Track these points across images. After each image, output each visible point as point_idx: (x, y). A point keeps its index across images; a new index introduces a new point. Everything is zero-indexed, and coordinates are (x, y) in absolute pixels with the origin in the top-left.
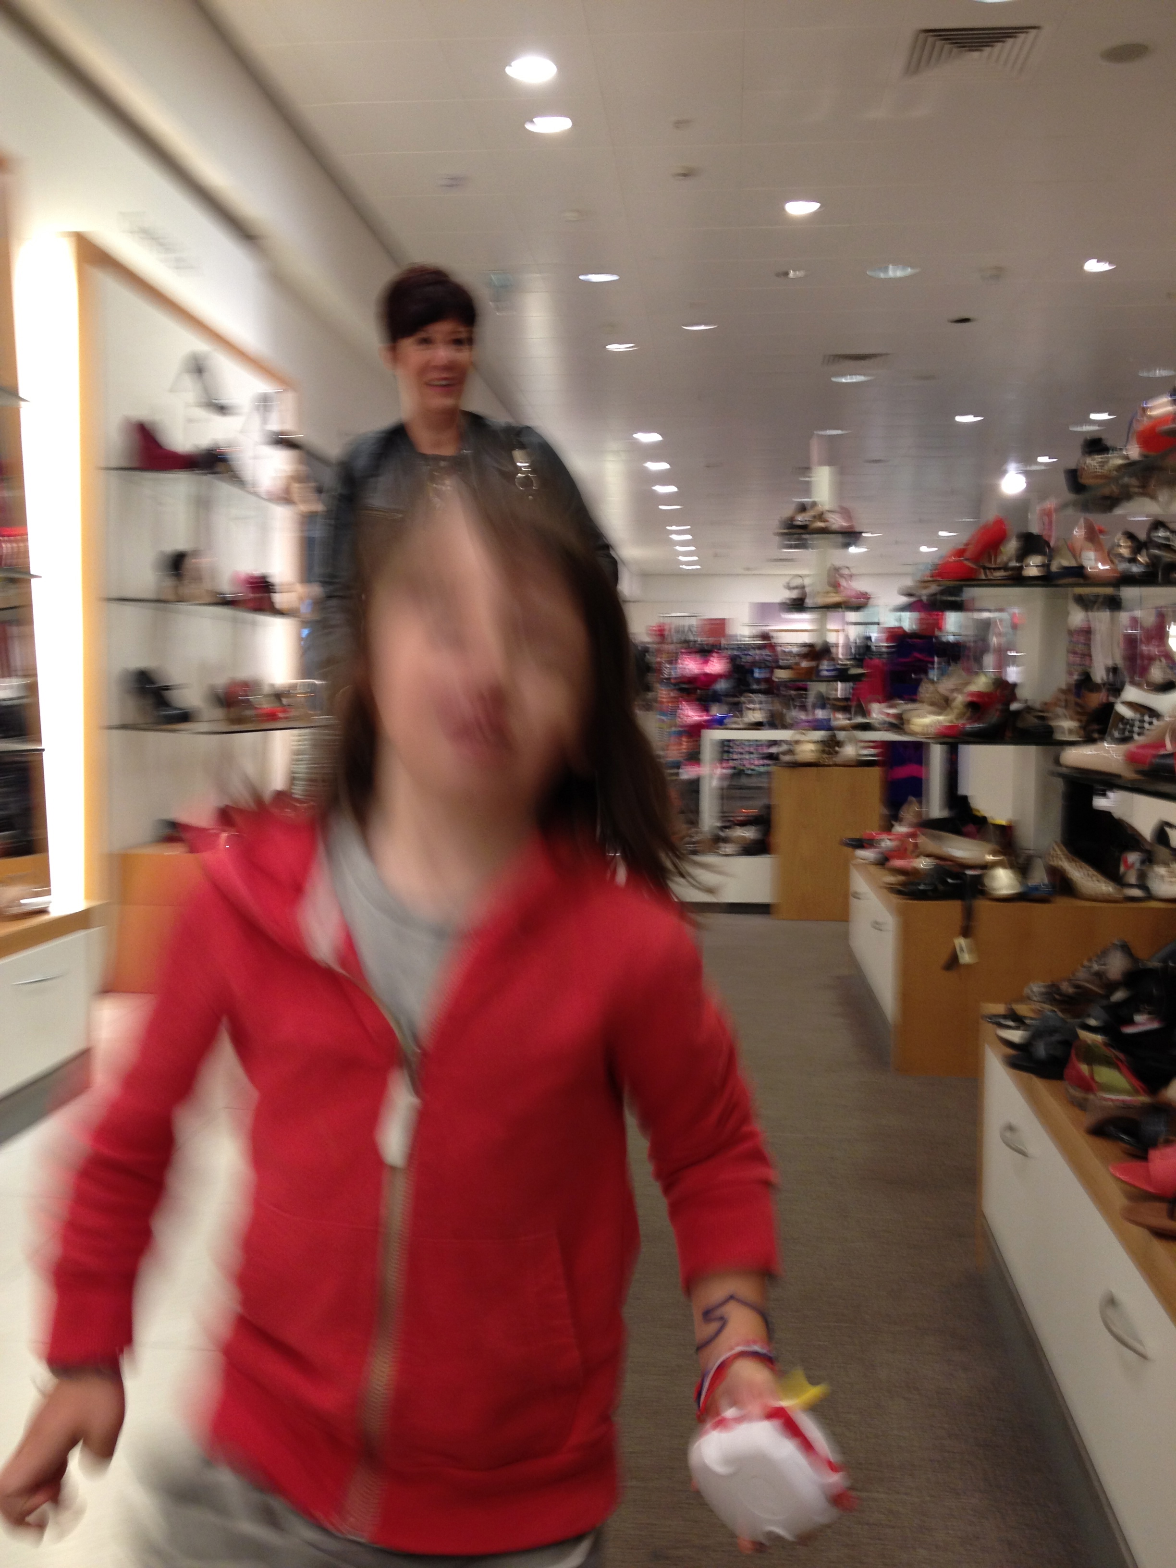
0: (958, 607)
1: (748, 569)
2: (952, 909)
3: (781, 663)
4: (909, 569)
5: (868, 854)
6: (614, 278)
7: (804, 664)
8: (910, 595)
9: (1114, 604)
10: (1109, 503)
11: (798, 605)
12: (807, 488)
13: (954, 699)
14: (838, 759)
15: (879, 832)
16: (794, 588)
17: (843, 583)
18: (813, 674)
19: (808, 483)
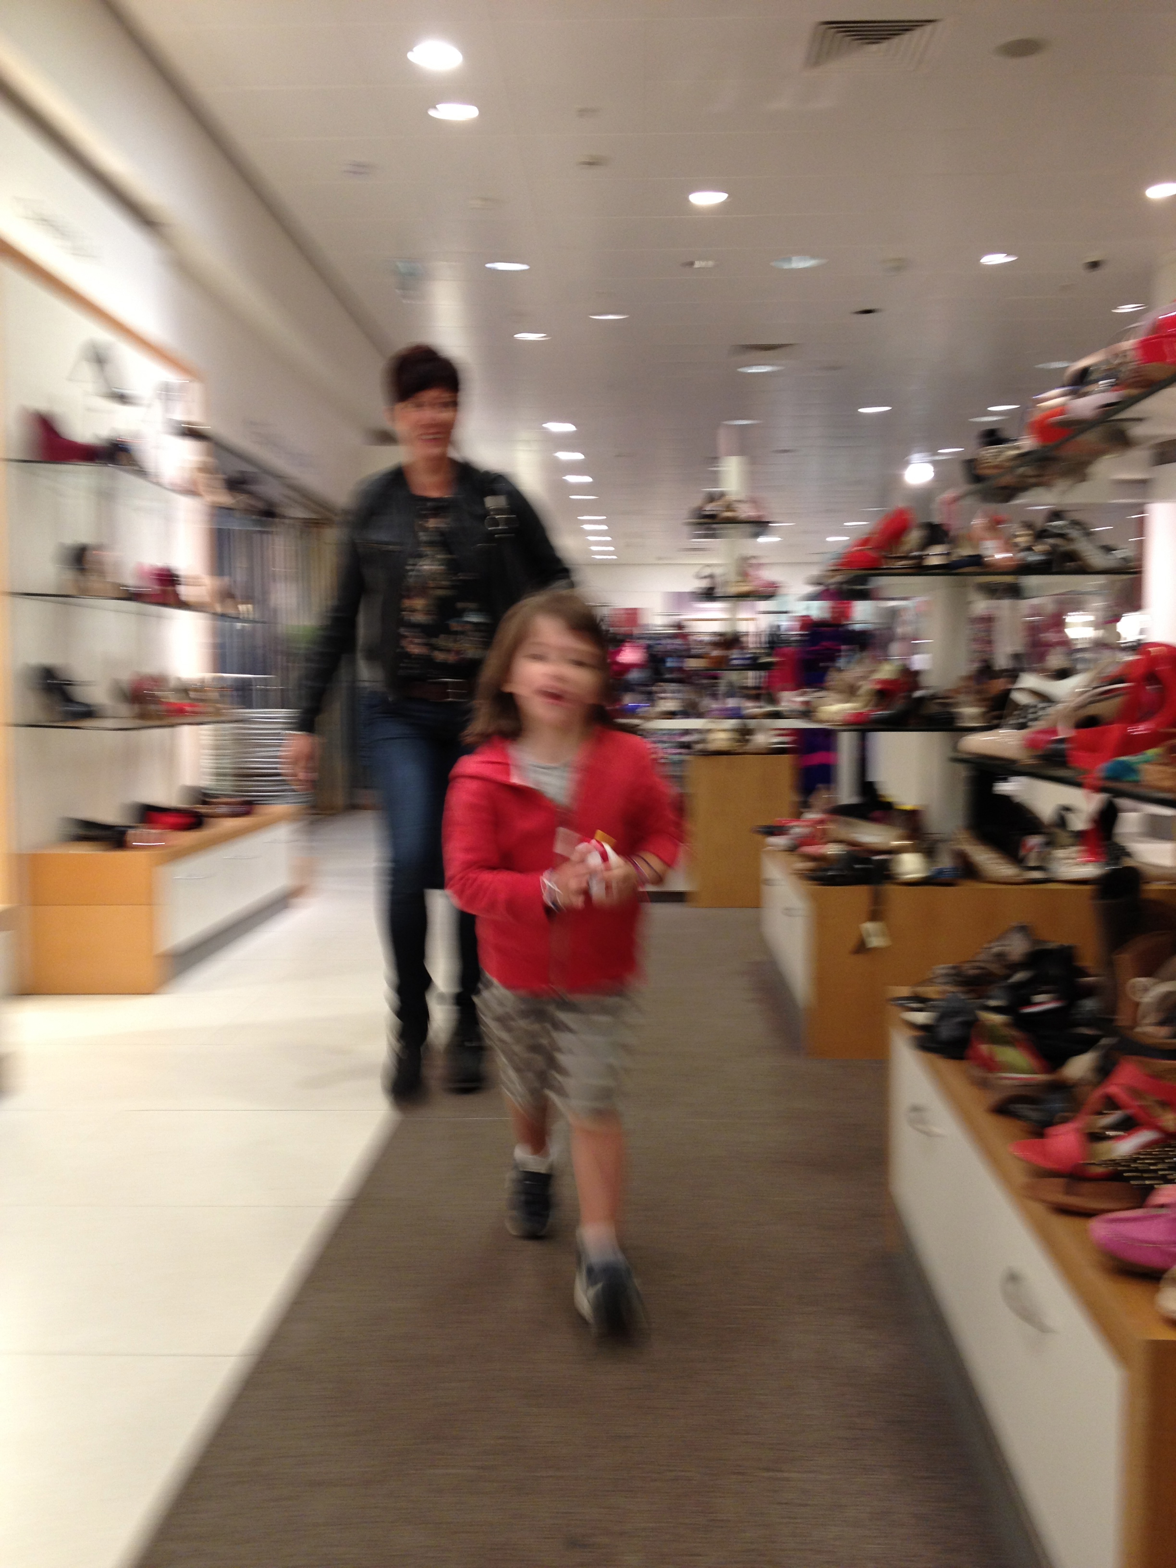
0: (864, 595)
1: (660, 558)
2: (858, 895)
3: (694, 652)
4: (816, 558)
5: (780, 841)
6: (524, 267)
7: (716, 653)
8: (819, 584)
9: (1015, 592)
10: (1008, 493)
11: (709, 595)
12: (715, 478)
13: (859, 687)
14: (749, 747)
15: (789, 819)
16: (705, 577)
17: (751, 572)
18: (723, 664)
19: (716, 472)
